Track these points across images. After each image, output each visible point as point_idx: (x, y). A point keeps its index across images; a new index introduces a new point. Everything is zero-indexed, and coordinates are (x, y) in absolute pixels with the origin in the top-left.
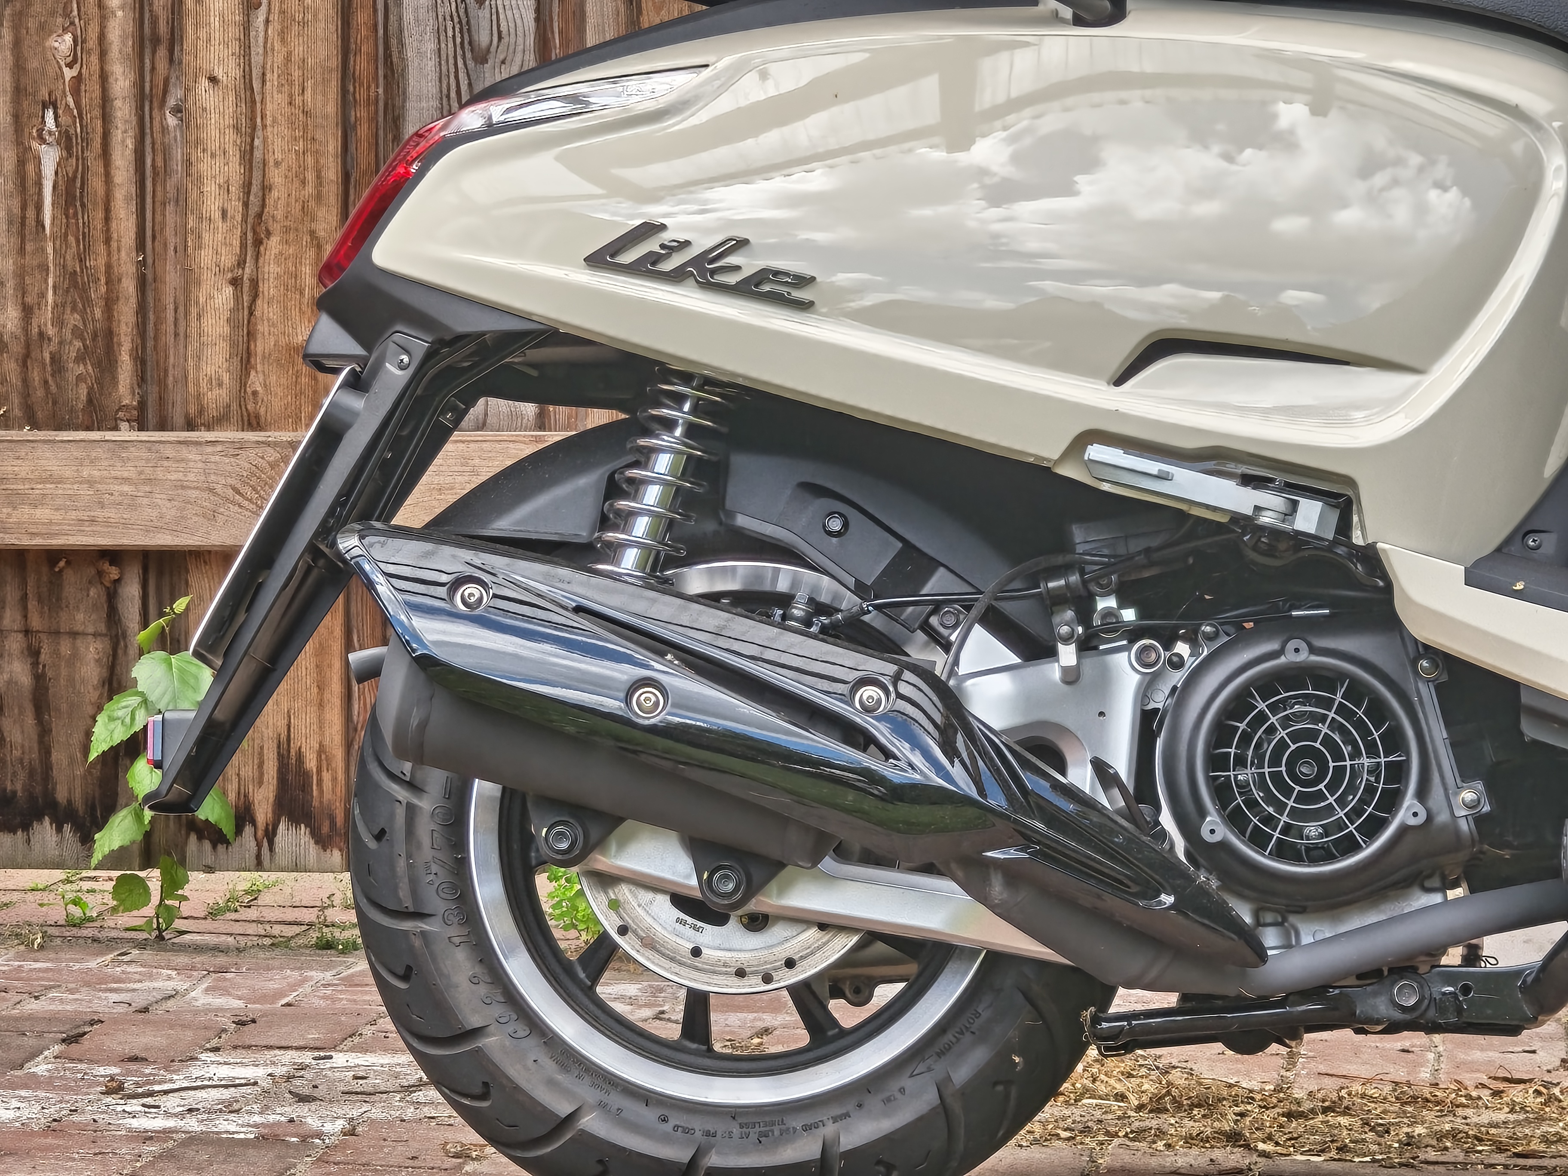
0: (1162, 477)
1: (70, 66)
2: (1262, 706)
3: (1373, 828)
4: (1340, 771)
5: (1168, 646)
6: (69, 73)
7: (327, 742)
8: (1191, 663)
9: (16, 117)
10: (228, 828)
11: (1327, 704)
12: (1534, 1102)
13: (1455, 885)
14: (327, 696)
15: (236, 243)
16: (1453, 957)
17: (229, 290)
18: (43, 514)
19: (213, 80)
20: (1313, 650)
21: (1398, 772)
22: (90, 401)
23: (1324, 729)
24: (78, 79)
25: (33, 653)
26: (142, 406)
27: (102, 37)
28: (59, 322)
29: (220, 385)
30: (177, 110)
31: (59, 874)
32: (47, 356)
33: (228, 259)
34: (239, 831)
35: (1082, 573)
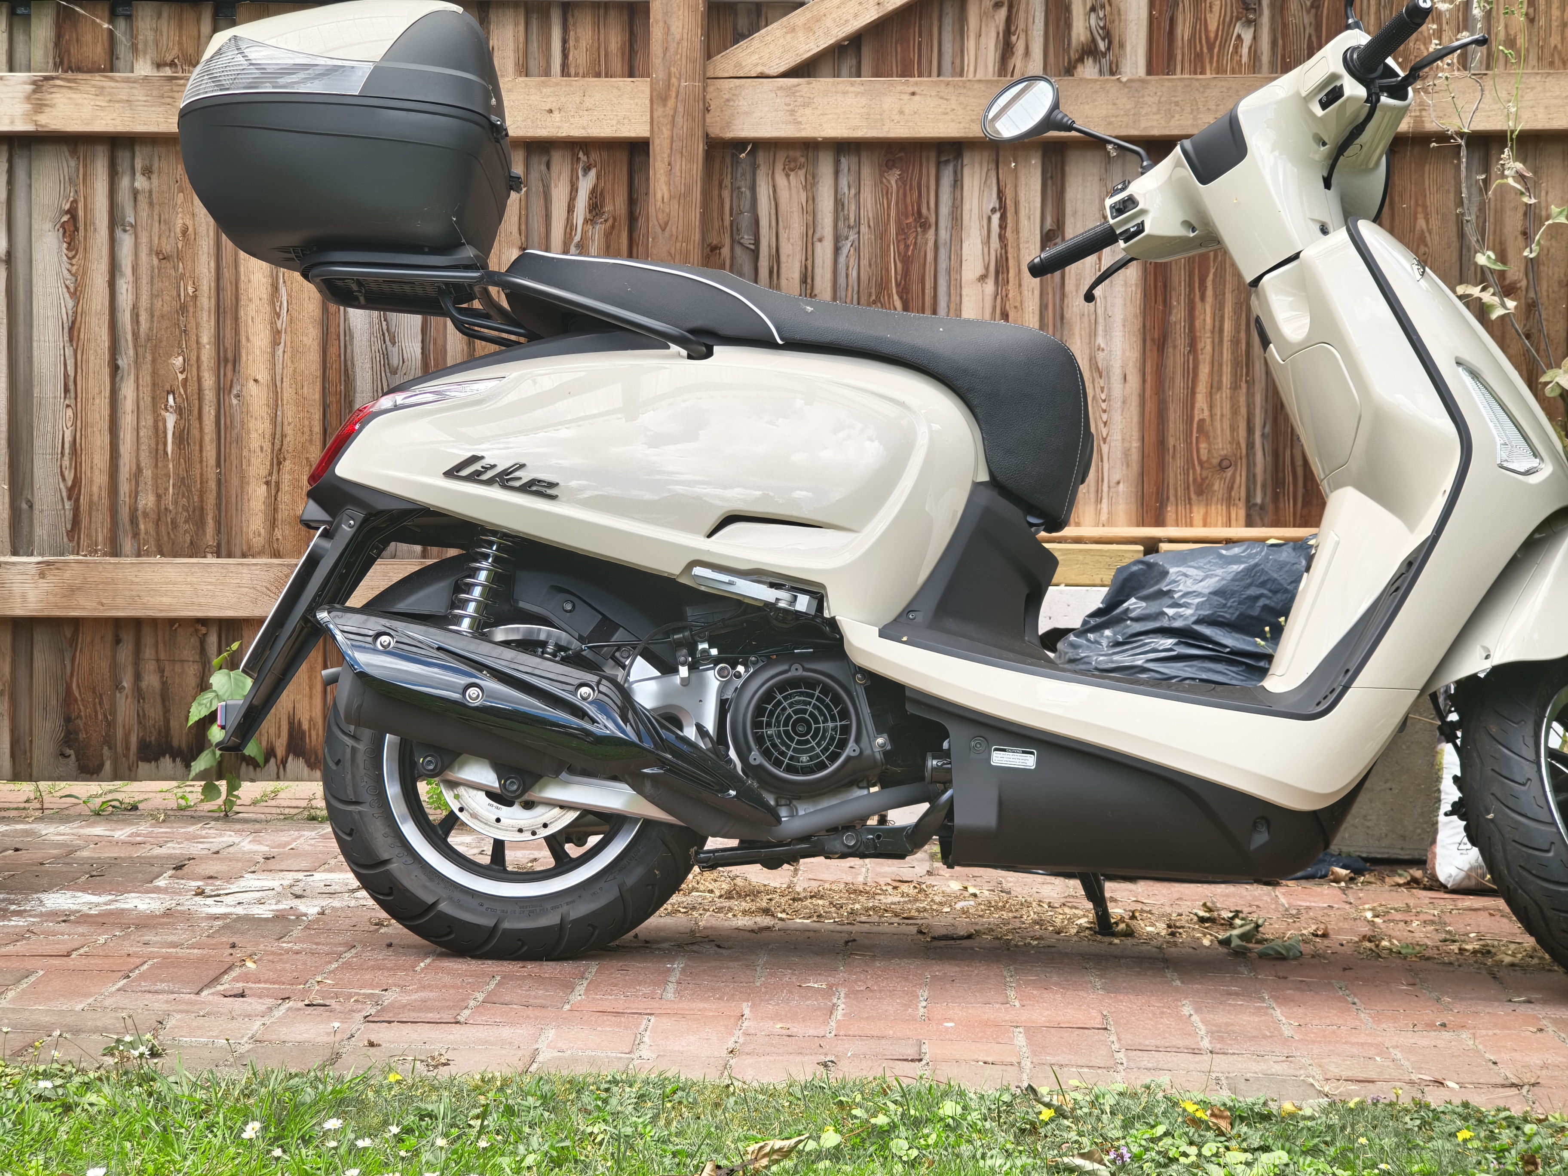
0: (731, 583)
1: (181, 373)
2: (779, 697)
3: (834, 757)
4: (817, 730)
5: (734, 667)
6: (181, 377)
7: (314, 715)
8: (745, 676)
9: (153, 398)
10: (260, 760)
11: (812, 696)
12: (912, 892)
13: (874, 785)
14: (314, 691)
15: (268, 463)
16: (873, 821)
17: (264, 487)
18: (166, 600)
19: (256, 381)
20: (804, 669)
21: (846, 730)
22: (191, 543)
23: (810, 708)
24: (185, 380)
25: (161, 671)
26: (219, 545)
27: (198, 358)
28: (176, 503)
29: (259, 535)
30: (238, 396)
31: (174, 783)
32: (169, 520)
33: (264, 471)
34: (267, 761)
35: (691, 631)
